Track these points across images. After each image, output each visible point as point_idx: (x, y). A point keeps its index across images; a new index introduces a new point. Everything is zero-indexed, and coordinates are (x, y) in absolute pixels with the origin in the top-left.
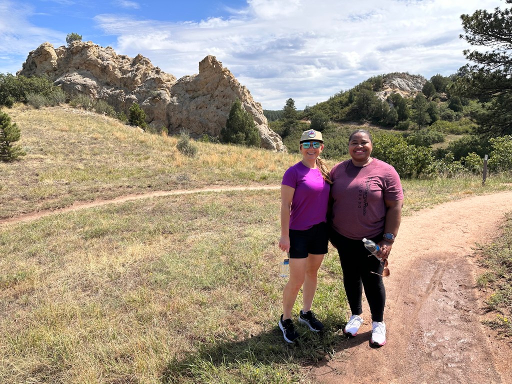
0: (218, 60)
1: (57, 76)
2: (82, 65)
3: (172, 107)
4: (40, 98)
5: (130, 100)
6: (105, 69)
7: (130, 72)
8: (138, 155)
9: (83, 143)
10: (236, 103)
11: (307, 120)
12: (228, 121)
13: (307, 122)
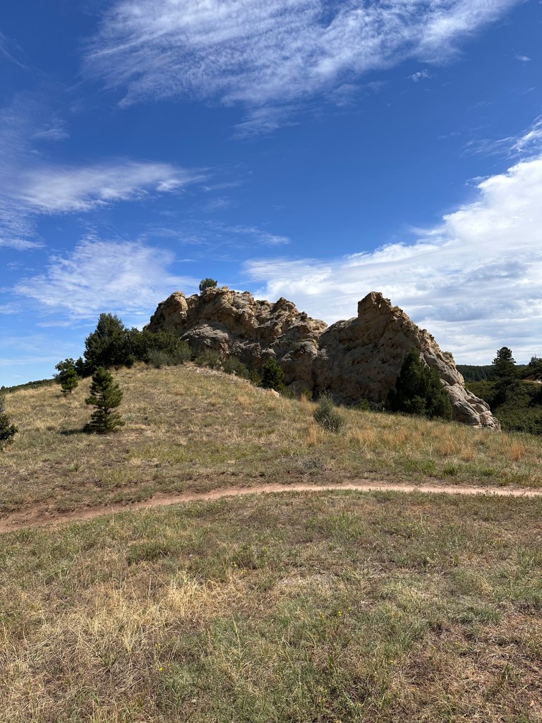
0: (384, 297)
1: (185, 329)
2: (213, 315)
3: (319, 363)
4: (162, 355)
5: (267, 355)
6: (240, 318)
7: (269, 320)
8: (261, 427)
9: (197, 410)
10: (411, 355)
11: (535, 379)
12: (398, 379)
13: (535, 382)
